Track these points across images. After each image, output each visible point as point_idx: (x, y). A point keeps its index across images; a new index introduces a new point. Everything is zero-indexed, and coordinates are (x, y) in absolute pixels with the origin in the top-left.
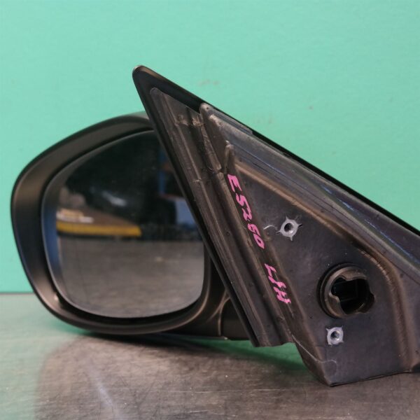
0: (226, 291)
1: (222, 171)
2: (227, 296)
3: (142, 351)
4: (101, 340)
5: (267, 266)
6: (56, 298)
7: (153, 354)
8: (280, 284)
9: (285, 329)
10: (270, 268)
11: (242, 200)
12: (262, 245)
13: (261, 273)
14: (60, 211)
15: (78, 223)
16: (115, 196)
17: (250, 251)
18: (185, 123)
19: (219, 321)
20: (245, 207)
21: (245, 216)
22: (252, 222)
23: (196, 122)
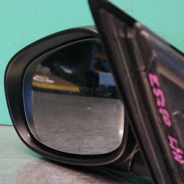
0: (137, 144)
1: (145, 70)
2: (137, 148)
3: (79, 176)
4: (54, 165)
5: (170, 137)
6: (29, 135)
7: (85, 179)
8: (178, 151)
9: (176, 177)
10: (172, 139)
11: (158, 92)
12: (169, 124)
13: (164, 141)
14: (35, 76)
15: (45, 83)
16: (66, 68)
17: (159, 126)
18: (122, 35)
19: (130, 164)
20: (160, 97)
21: (159, 103)
22: (164, 108)
23: (130, 35)
